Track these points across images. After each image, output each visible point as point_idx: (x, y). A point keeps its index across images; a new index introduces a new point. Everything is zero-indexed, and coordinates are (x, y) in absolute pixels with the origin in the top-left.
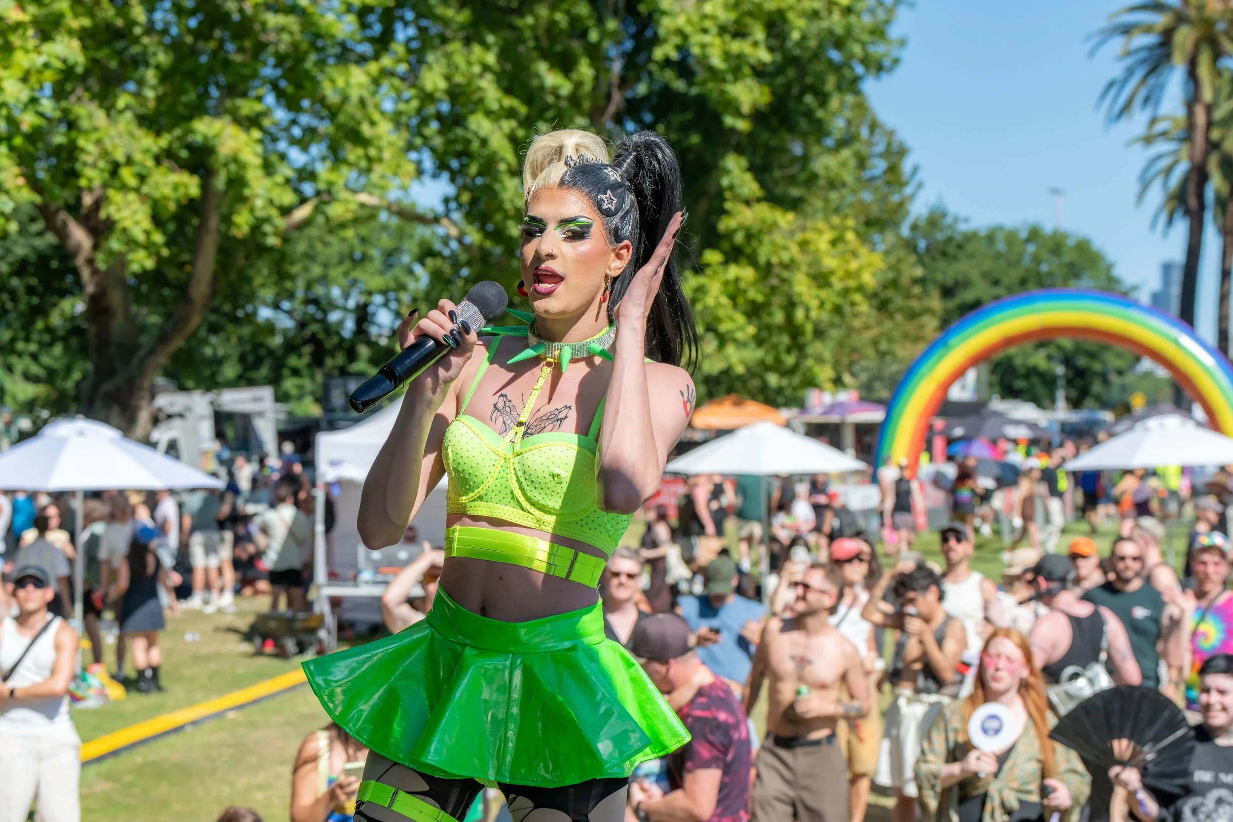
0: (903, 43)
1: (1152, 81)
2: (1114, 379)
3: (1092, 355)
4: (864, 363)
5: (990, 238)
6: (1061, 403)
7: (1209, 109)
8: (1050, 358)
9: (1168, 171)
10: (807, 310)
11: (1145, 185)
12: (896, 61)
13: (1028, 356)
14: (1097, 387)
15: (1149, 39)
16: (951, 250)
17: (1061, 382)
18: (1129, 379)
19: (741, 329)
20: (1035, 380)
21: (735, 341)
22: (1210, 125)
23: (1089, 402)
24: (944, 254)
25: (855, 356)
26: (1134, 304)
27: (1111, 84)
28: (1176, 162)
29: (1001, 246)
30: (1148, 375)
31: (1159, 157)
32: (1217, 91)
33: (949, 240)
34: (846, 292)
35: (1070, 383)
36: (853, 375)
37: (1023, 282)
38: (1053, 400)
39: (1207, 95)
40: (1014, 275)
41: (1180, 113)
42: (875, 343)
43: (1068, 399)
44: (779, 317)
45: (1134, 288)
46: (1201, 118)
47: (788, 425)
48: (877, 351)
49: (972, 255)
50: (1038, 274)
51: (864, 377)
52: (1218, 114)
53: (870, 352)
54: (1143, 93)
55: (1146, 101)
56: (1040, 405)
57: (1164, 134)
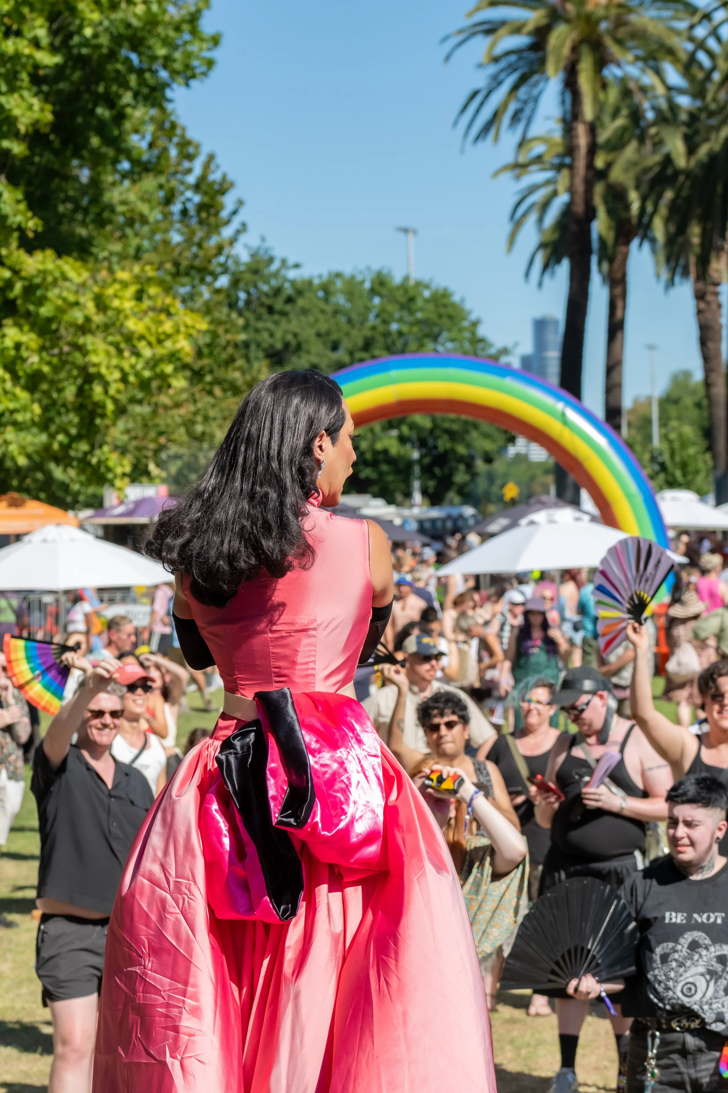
0: (216, 41)
1: (523, 92)
2: (480, 465)
3: (453, 435)
4: (174, 449)
5: (326, 289)
6: (417, 497)
7: (592, 129)
8: (402, 440)
9: (545, 205)
10: (106, 385)
11: (517, 224)
12: (210, 63)
13: (375, 438)
14: (461, 477)
15: (521, 41)
16: (279, 304)
17: (417, 470)
18: (499, 466)
19: (25, 409)
20: (384, 467)
21: (15, 424)
22: (593, 149)
23: (452, 495)
24: (271, 310)
25: (162, 440)
26: (506, 371)
27: (474, 94)
28: (555, 194)
29: (340, 300)
30: (521, 458)
31: (533, 189)
32: (600, 106)
33: (277, 291)
34: (154, 363)
35: (427, 471)
36: (159, 465)
37: (367, 345)
38: (408, 495)
39: (588, 112)
40: (358, 336)
41: (557, 135)
42: (188, 424)
43: (424, 492)
44: (70, 392)
45: (505, 351)
46: (582, 140)
47: (82, 527)
48: (190, 434)
49: (305, 312)
50: (387, 334)
51: (174, 468)
52: (603, 136)
53: (181, 434)
54: (512, 107)
55: (516, 118)
56: (391, 501)
57: (539, 159)
